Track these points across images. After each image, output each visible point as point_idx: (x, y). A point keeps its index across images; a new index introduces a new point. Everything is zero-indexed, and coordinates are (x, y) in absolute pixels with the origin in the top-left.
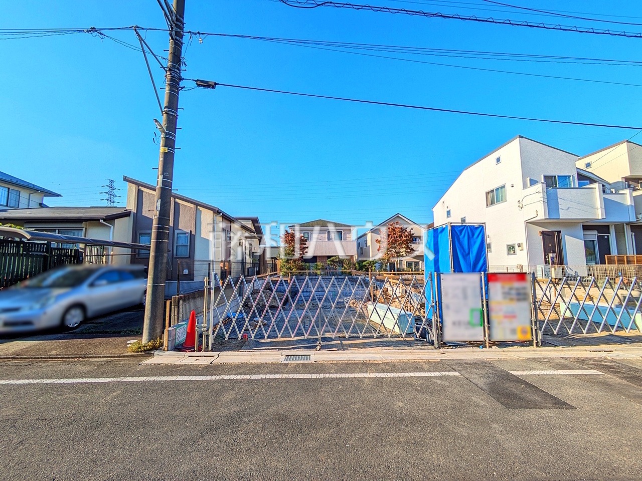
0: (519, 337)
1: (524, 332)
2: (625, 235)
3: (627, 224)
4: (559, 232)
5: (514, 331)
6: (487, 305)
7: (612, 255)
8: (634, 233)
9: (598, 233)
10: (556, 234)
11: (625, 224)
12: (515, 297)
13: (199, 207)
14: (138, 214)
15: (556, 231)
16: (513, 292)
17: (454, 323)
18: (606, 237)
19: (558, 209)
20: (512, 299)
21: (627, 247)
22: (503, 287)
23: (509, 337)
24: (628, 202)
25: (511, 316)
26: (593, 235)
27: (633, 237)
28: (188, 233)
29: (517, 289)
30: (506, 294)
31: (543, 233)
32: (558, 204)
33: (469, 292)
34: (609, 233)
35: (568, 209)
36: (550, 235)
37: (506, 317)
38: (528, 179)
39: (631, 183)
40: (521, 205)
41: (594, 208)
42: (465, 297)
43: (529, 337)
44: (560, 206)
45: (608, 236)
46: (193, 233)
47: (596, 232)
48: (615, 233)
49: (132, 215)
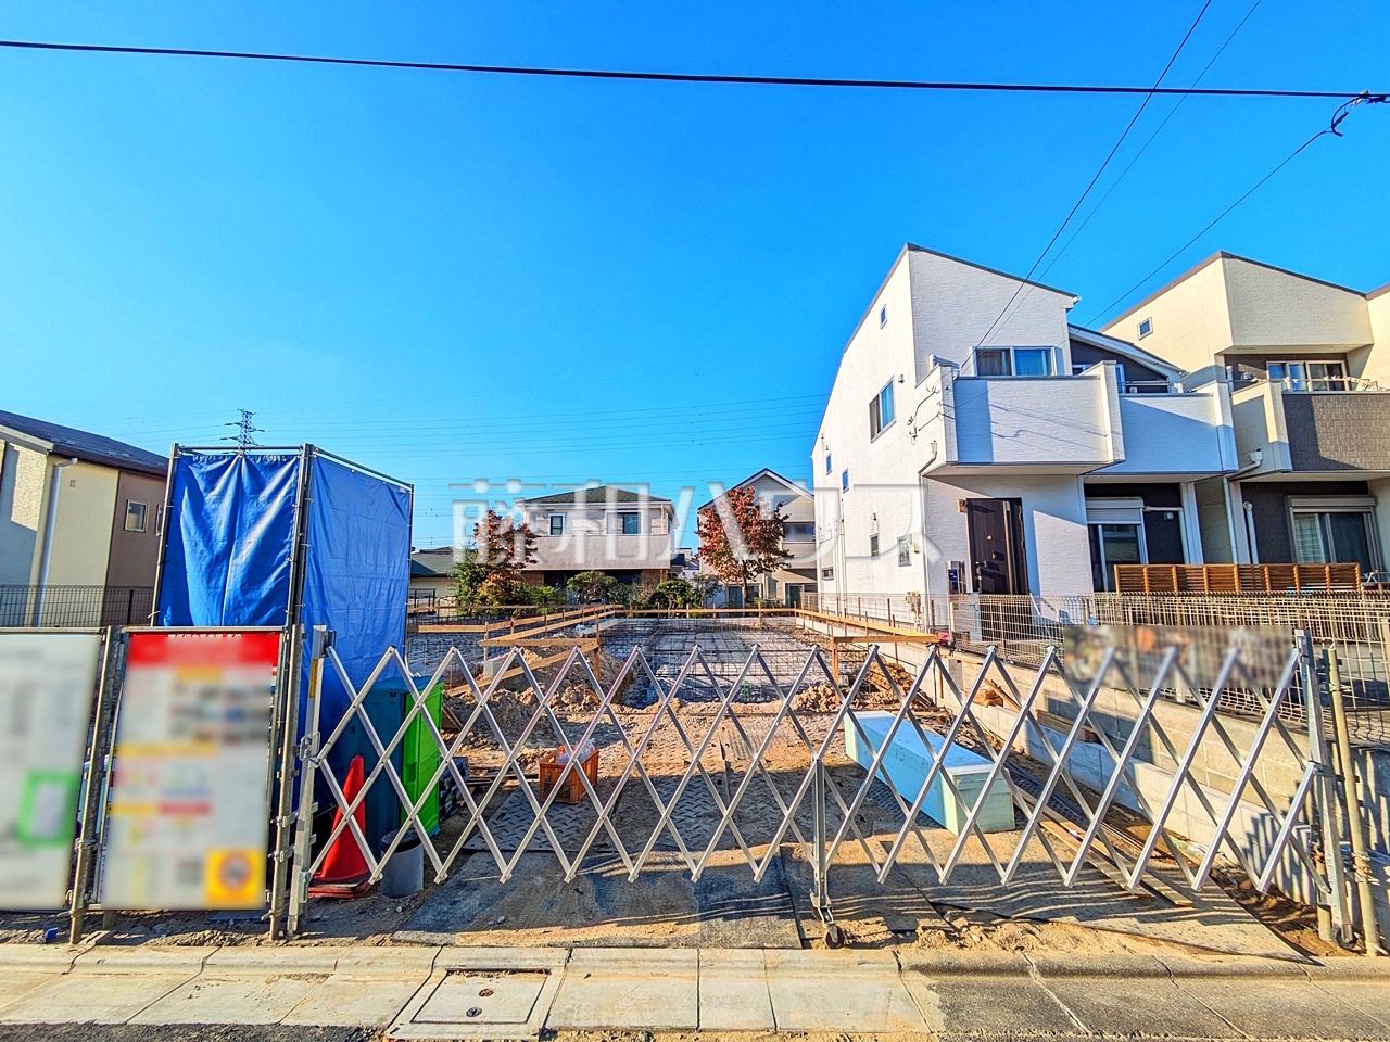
0: (210, 893)
1: (233, 874)
2: (1226, 509)
3: (1233, 478)
4: (1016, 503)
5: (191, 870)
7: (1187, 565)
8: (1250, 505)
9: (1145, 504)
10: (1007, 507)
11: (1225, 481)
12: (217, 726)
13: (11, 444)
15: (1006, 500)
16: (217, 706)
18: (1170, 516)
19: (990, 435)
20: (203, 737)
21: (1233, 544)
22: (179, 689)
23: (171, 895)
24: (1217, 416)
25: (191, 806)
26: (1132, 512)
27: (1250, 514)
29: (235, 695)
30: (187, 718)
31: (971, 506)
32: (990, 422)
34: (1180, 505)
35: (1016, 436)
36: (988, 511)
37: (166, 809)
38: (931, 358)
39: (1241, 367)
40: (913, 431)
41: (1094, 432)
43: (252, 894)
44: (994, 428)
45: (1176, 514)
47: (1139, 503)
48: (1198, 507)
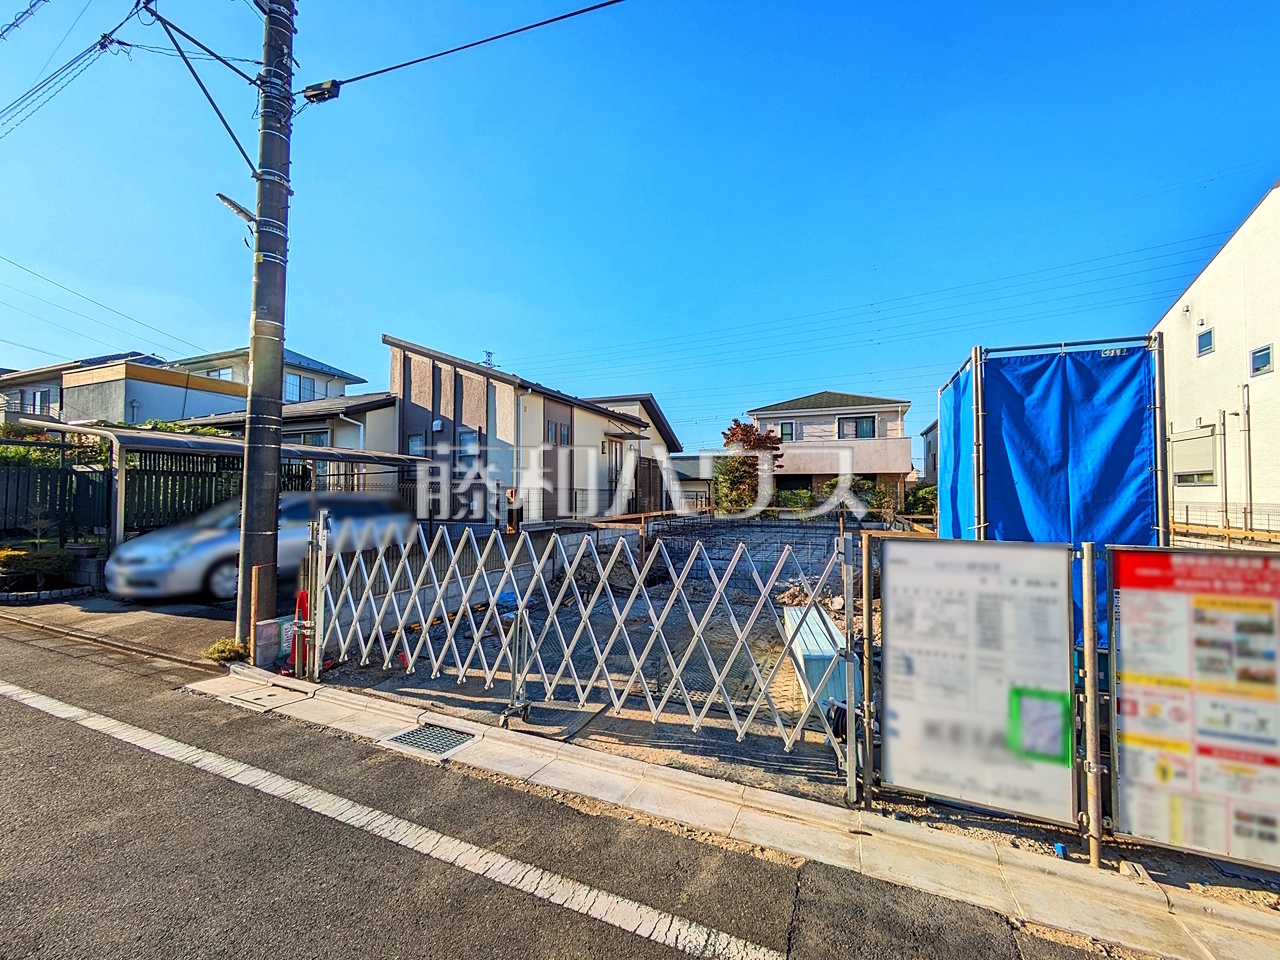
5: (1258, 825)
6: (1103, 685)
13: (491, 380)
14: (406, 403)
17: (932, 730)
22: (1202, 617)
28: (475, 431)
30: (1219, 650)
33: (1010, 619)
37: (1206, 751)
42: (990, 637)
46: (484, 431)
49: (397, 403)
